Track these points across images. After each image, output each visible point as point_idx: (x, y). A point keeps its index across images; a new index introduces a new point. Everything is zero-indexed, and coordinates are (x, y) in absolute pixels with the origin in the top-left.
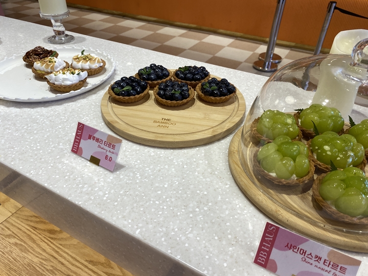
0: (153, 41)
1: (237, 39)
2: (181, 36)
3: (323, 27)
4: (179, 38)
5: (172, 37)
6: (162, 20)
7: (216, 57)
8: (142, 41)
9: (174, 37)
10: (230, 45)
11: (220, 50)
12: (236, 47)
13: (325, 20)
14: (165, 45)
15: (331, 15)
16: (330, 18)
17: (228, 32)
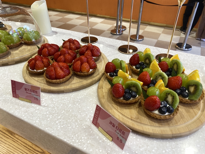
0: (61, 22)
1: (106, 19)
2: (77, 18)
3: (140, 10)
4: (76, 19)
5: (71, 19)
6: (68, 11)
7: (93, 29)
8: (55, 22)
9: (73, 19)
10: (102, 23)
11: (95, 25)
12: (105, 23)
13: (140, 6)
14: (67, 24)
15: (142, 4)
16: (142, 5)
17: (102, 16)
